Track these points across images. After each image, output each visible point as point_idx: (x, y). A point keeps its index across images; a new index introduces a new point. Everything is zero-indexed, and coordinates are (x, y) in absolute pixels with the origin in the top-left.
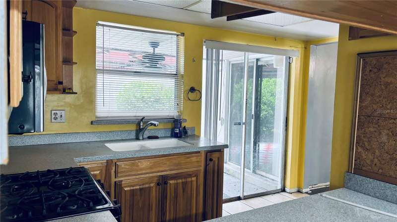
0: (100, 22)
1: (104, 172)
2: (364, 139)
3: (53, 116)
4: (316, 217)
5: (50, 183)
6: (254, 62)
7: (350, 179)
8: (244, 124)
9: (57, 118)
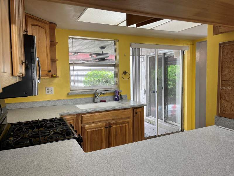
0: (71, 36)
1: (75, 121)
2: (225, 95)
3: (47, 91)
4: (195, 141)
5: (44, 126)
6: (162, 55)
7: (218, 120)
8: (157, 92)
9: (49, 91)
